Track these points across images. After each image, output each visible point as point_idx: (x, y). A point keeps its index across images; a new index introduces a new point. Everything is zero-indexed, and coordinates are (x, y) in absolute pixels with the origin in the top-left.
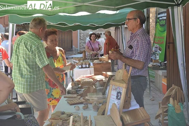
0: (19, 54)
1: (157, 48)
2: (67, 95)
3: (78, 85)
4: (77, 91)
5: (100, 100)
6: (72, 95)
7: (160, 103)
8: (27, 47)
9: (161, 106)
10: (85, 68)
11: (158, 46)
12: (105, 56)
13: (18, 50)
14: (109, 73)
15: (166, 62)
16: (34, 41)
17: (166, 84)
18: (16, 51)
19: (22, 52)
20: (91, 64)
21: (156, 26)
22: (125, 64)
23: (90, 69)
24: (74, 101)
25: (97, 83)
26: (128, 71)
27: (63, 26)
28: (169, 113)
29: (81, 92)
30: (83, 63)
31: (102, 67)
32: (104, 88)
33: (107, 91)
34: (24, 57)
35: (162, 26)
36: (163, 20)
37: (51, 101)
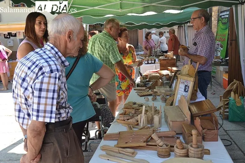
0: (95, 50)
1: (219, 45)
2: (136, 88)
3: (146, 79)
4: (145, 84)
5: (167, 93)
6: (141, 87)
7: (221, 97)
8: (102, 45)
9: (222, 99)
10: (151, 63)
11: (219, 43)
12: (170, 53)
13: (93, 47)
14: (174, 69)
15: (228, 58)
16: (108, 40)
17: (227, 80)
18: (92, 48)
19: (97, 49)
20: (157, 60)
21: (218, 24)
22: (191, 60)
23: (155, 64)
24: (143, 93)
25: (164, 77)
26: (194, 67)
27: (130, 26)
28: (230, 106)
29: (150, 85)
30: (149, 60)
31: (168, 63)
32: (170, 82)
33: (174, 85)
34: (99, 53)
35: (224, 24)
36: (225, 18)
37: (119, 93)
